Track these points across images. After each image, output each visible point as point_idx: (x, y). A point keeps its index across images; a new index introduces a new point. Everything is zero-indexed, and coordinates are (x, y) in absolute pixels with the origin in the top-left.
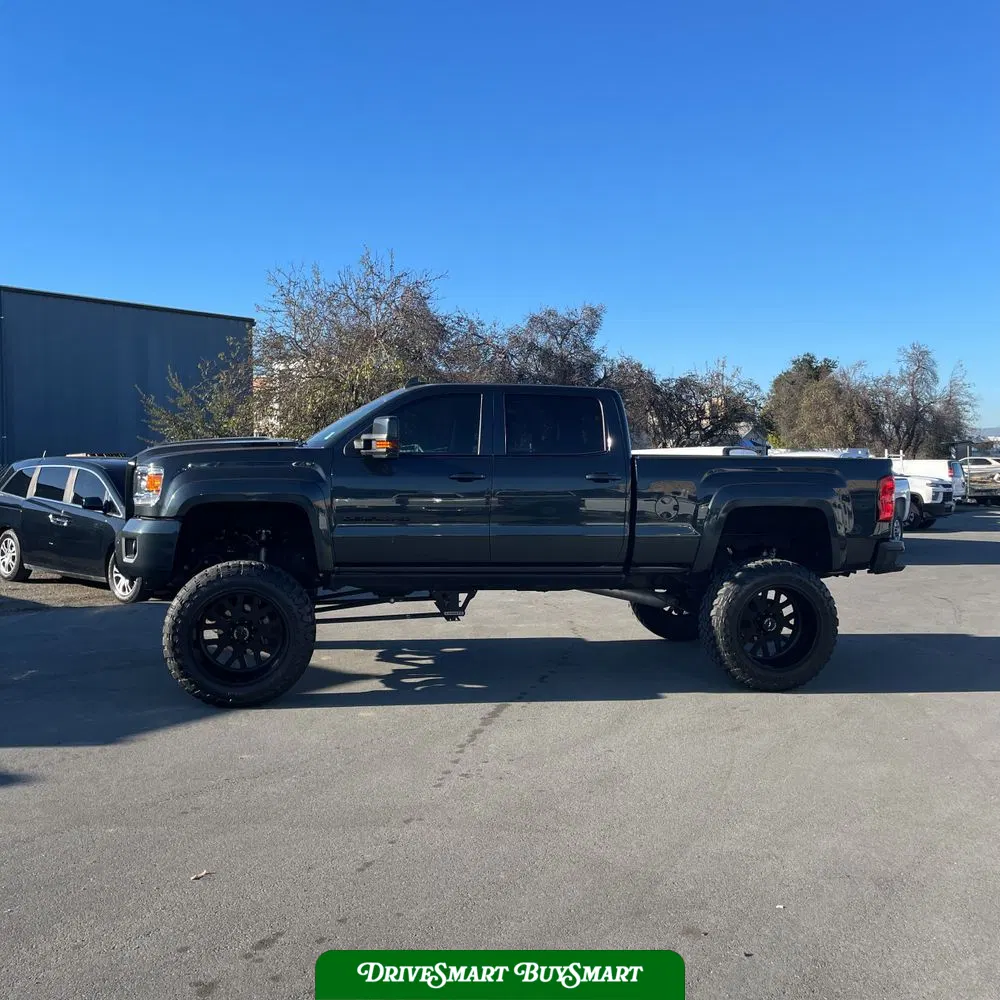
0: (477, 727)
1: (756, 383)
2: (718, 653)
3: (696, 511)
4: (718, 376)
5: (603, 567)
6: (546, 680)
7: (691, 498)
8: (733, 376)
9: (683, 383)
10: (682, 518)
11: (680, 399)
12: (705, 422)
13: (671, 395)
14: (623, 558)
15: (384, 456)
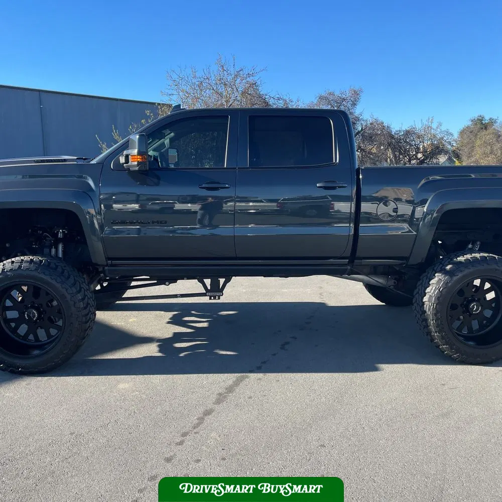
0: (210, 406)
1: (450, 131)
2: (429, 333)
3: (413, 212)
4: (428, 128)
5: (331, 260)
6: (287, 347)
7: (408, 202)
8: (437, 128)
9: (408, 133)
10: (401, 218)
11: (406, 142)
12: (420, 156)
13: (400, 139)
14: (348, 253)
15: (137, 168)
